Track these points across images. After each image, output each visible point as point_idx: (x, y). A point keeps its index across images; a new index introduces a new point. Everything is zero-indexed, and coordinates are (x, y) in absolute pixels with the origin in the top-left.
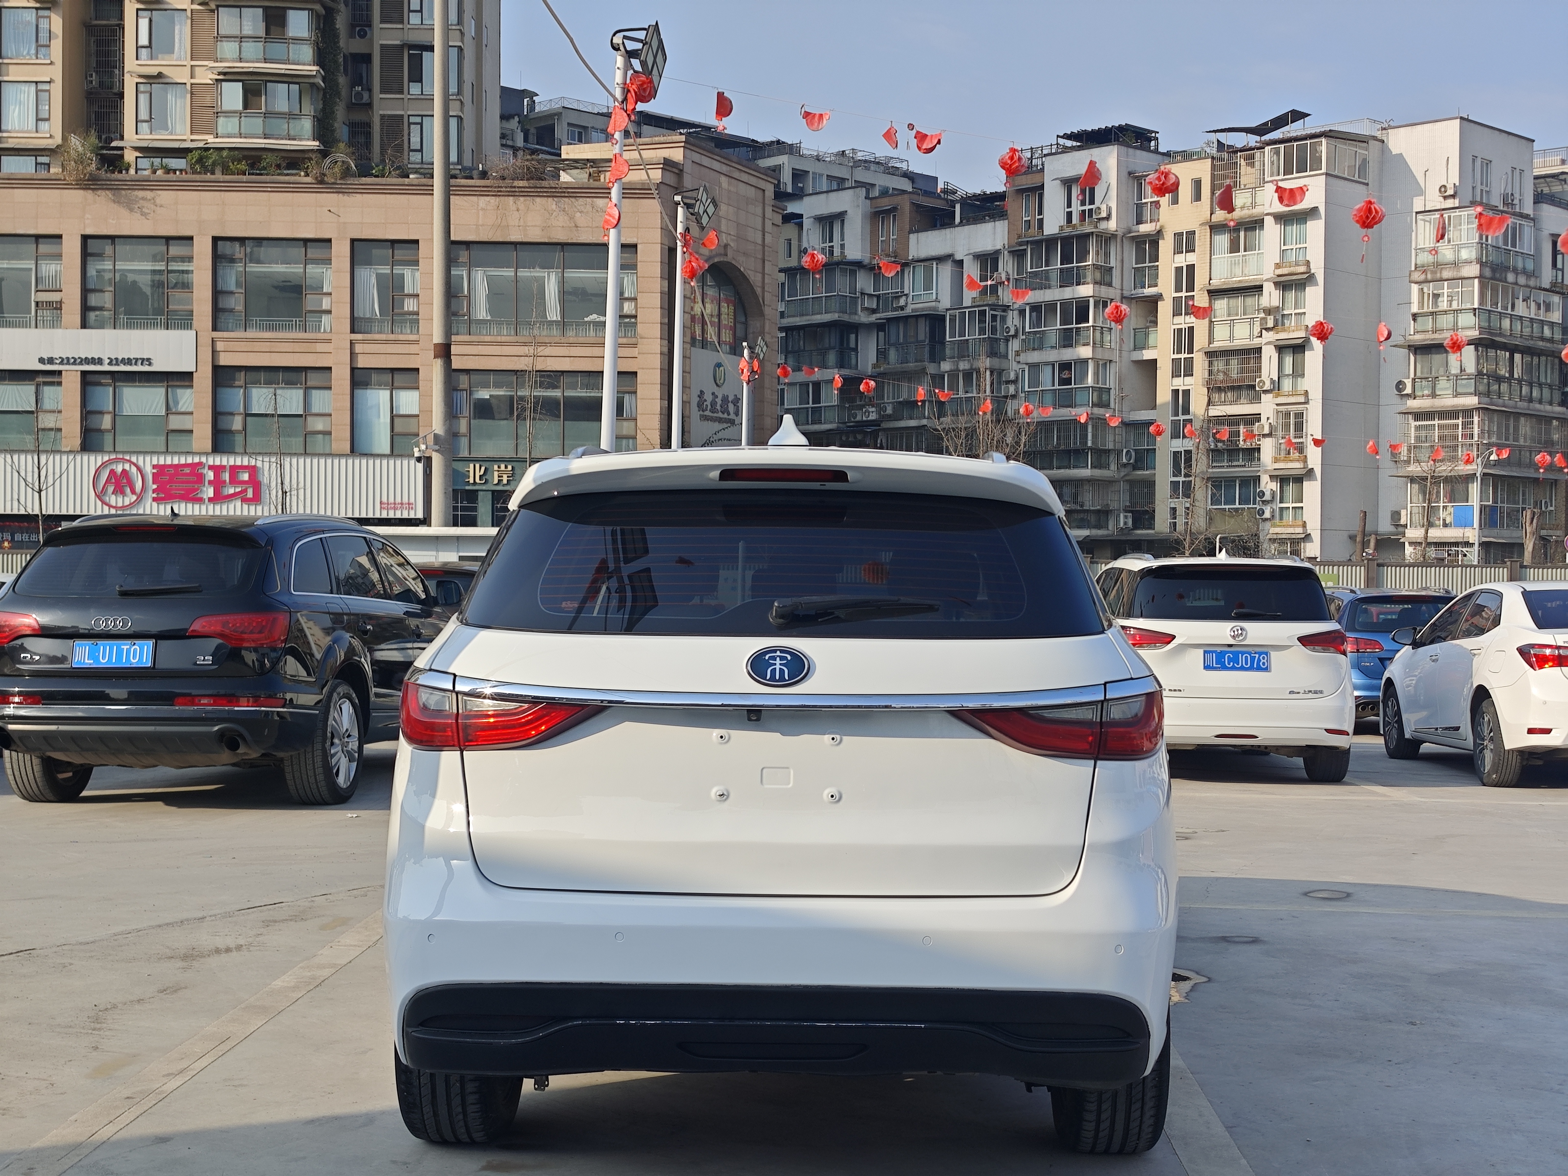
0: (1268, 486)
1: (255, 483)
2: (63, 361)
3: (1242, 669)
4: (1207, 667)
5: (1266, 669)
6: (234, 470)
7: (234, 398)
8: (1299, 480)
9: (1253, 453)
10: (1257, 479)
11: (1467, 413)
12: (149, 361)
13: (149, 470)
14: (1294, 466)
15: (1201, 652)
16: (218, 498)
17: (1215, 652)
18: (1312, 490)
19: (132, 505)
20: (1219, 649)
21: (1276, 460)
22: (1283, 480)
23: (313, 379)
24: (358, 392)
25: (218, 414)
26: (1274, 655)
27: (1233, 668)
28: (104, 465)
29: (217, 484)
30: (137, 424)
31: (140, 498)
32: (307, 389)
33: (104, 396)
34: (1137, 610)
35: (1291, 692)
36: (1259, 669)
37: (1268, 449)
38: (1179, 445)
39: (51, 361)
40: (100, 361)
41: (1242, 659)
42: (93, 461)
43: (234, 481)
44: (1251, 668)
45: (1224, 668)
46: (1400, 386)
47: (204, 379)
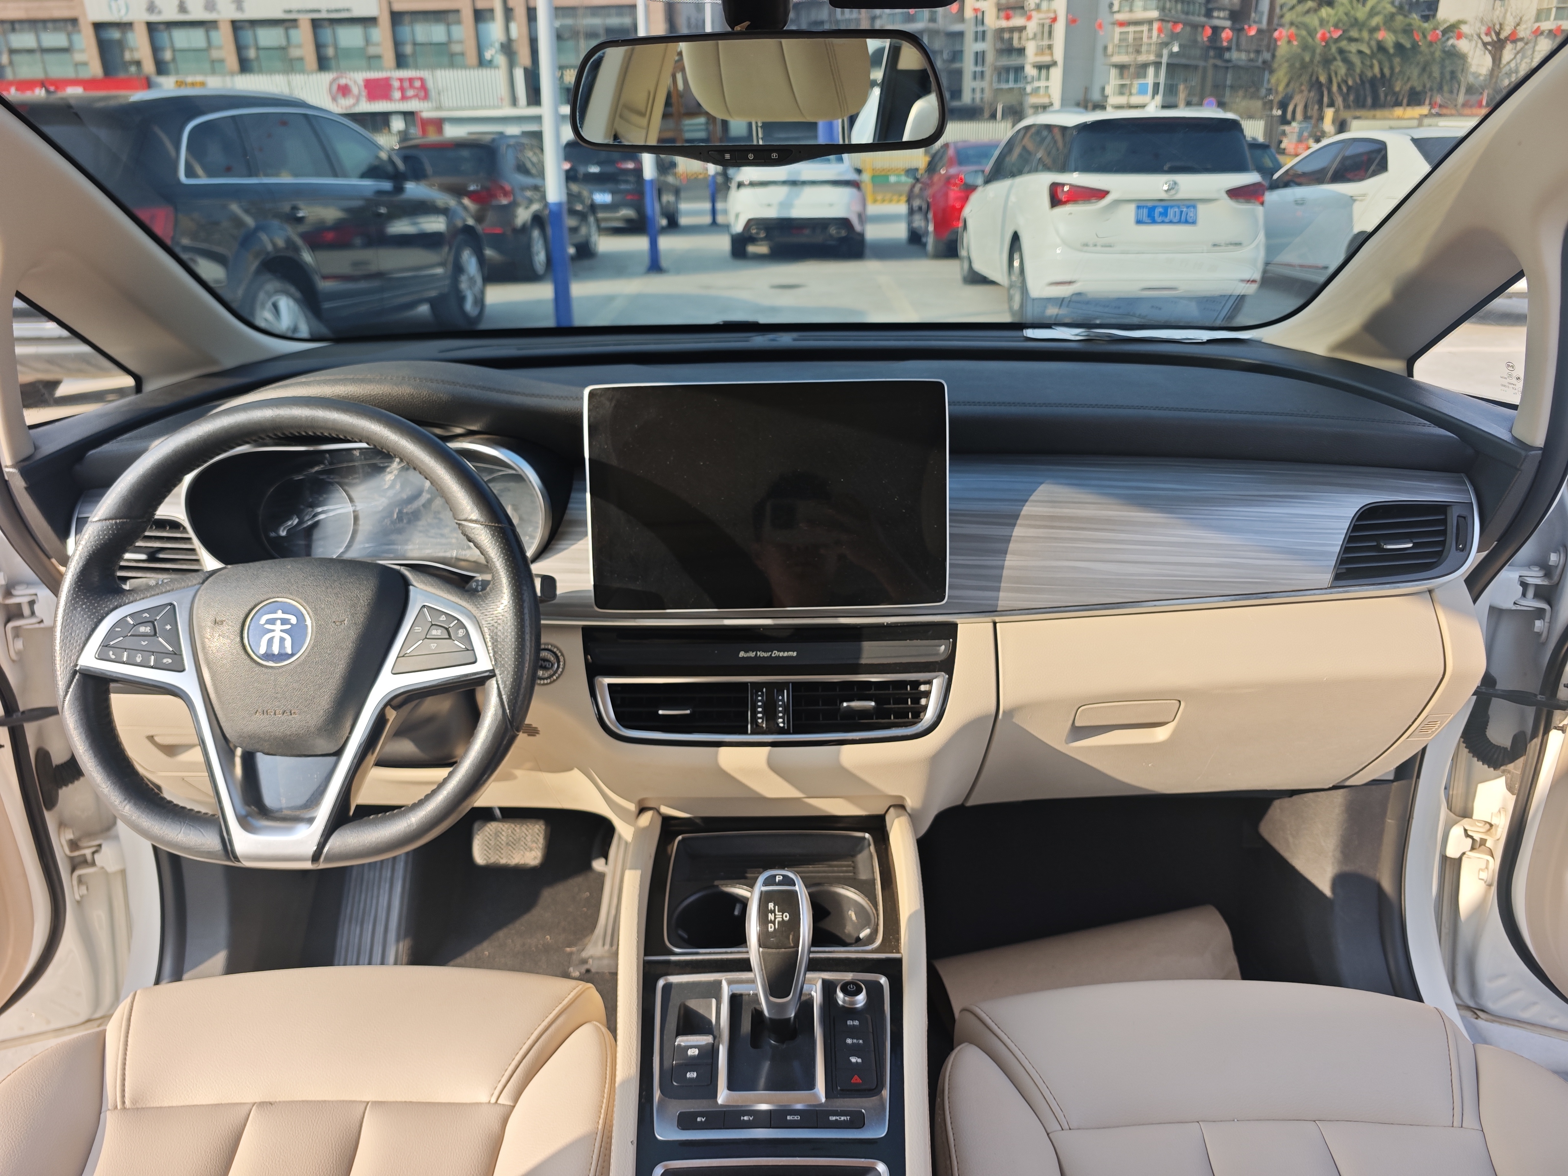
0: (1030, 71)
1: (424, 87)
2: (299, 11)
3: (1171, 222)
4: (1139, 222)
5: (1194, 223)
6: (411, 80)
7: (406, 31)
8: (1048, 67)
9: (1021, 51)
10: (1022, 68)
11: (1150, 22)
12: (348, 10)
13: (361, 83)
14: (1046, 59)
15: (1132, 207)
16: (404, 98)
17: (1147, 207)
18: (1056, 74)
19: (354, 105)
20: (1150, 204)
21: (1036, 54)
22: (1040, 67)
23: (451, 17)
24: (482, 26)
25: (397, 44)
26: (1201, 208)
27: (1163, 222)
28: (334, 80)
29: (402, 89)
30: (349, 53)
31: (358, 99)
32: (448, 25)
33: (327, 34)
34: (1072, 164)
35: (1215, 245)
36: (1186, 222)
37: (1031, 49)
38: (980, 46)
39: (290, 11)
40: (319, 11)
41: (1171, 212)
42: (326, 78)
43: (411, 86)
44: (1179, 222)
45: (1154, 222)
46: (1111, 5)
47: (385, 21)
